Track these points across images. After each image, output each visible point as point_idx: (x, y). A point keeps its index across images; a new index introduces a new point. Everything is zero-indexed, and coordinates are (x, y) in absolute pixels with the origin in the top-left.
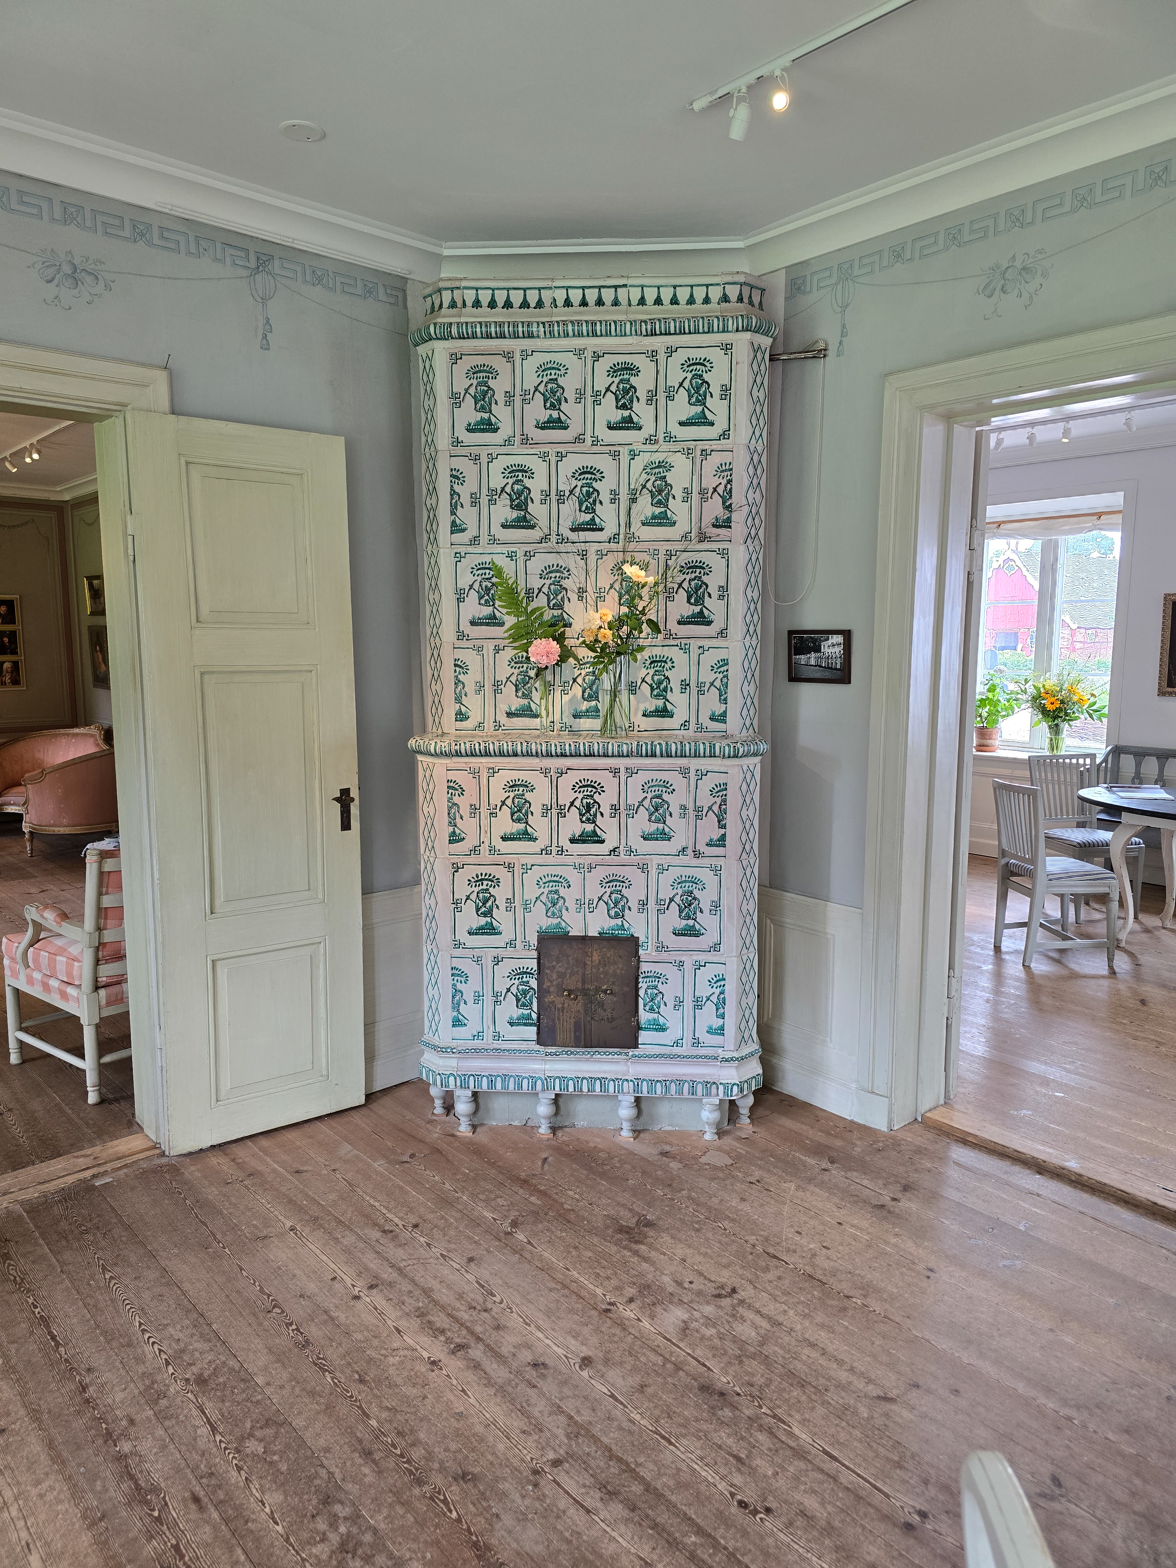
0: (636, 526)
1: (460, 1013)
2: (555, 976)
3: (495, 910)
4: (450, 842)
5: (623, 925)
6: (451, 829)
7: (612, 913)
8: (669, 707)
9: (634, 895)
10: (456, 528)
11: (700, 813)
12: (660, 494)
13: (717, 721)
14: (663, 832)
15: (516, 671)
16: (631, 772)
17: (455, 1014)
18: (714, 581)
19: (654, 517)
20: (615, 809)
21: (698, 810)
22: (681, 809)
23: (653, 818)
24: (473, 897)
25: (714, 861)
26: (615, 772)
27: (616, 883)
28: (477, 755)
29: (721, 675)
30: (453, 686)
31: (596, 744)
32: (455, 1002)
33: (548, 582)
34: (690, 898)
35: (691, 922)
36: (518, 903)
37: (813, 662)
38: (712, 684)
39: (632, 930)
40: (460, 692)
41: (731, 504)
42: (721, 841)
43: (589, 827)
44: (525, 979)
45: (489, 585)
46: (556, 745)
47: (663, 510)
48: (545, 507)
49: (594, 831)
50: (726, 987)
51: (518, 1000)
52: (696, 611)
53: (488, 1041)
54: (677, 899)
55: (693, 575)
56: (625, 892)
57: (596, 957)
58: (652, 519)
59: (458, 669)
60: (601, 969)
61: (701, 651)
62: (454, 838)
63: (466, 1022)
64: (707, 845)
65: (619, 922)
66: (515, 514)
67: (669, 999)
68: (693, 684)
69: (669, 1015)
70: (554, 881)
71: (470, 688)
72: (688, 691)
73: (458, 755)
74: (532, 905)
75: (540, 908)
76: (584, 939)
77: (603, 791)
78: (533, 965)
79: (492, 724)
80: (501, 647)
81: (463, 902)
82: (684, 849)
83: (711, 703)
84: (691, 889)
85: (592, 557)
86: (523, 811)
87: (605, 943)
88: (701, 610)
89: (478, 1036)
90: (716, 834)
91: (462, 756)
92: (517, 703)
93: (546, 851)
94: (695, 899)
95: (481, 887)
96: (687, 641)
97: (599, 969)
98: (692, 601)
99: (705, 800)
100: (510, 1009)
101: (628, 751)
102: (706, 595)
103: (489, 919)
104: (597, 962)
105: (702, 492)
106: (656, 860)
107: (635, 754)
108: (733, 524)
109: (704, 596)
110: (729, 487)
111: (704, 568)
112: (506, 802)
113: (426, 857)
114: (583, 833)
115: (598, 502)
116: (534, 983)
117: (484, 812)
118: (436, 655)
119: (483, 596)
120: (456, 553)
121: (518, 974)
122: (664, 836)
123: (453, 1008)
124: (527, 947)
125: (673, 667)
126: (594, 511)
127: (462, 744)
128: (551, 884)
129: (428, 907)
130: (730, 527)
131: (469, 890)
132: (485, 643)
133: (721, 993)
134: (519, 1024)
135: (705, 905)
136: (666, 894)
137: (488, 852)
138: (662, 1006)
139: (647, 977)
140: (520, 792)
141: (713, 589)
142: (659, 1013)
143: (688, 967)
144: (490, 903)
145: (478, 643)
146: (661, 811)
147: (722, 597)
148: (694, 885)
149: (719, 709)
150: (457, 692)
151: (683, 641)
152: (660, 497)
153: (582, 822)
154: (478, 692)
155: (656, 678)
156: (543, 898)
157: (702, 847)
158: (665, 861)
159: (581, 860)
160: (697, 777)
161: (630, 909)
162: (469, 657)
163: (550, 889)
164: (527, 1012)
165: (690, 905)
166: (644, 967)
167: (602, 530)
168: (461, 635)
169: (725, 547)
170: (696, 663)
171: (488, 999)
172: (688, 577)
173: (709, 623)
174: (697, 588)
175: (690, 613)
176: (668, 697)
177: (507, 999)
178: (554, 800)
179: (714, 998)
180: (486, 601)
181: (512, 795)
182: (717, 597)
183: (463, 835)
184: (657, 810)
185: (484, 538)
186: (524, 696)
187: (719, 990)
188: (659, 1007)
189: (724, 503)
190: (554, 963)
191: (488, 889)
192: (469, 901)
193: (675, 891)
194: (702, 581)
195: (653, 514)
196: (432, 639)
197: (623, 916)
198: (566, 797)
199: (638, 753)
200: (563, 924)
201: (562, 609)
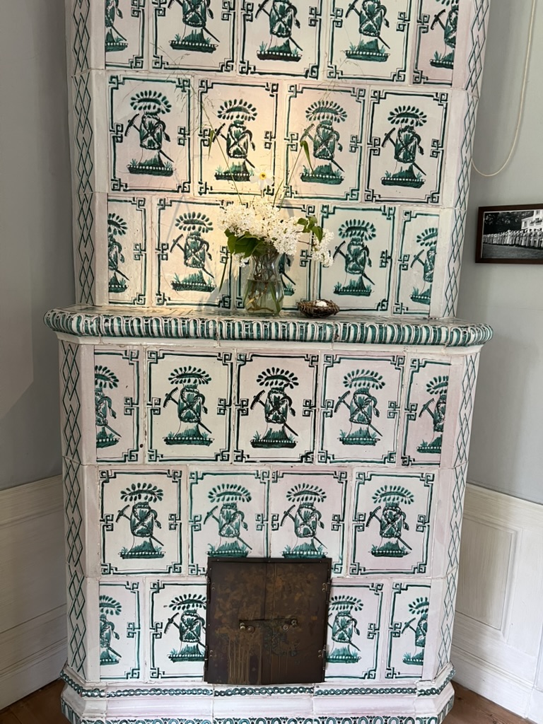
0: (339, 57)
1: (110, 649)
2: (228, 605)
3: (155, 528)
4: (99, 445)
5: (313, 544)
6: (100, 429)
7: (301, 530)
8: (366, 283)
9: (327, 510)
10: (113, 44)
11: (413, 413)
12: (371, 18)
13: (420, 301)
14: (367, 435)
15: (186, 233)
16: (332, 361)
17: (105, 649)
18: (427, 134)
19: (361, 48)
20: (310, 406)
21: (411, 408)
22: (390, 407)
23: (356, 418)
24: (128, 512)
25: (426, 470)
26: (312, 360)
27: (307, 496)
28: (135, 336)
29: (428, 248)
30: (107, 249)
31: (292, 327)
32: (104, 636)
33: (229, 122)
34: (394, 513)
35: (393, 540)
36: (185, 519)
37: (508, 241)
38: (417, 258)
39: (324, 550)
40: (116, 256)
41: (454, 38)
42: (436, 447)
43: (277, 428)
44: (191, 608)
45: (155, 122)
46: (240, 325)
47: (373, 39)
48: (228, 24)
49: (283, 432)
50: (429, 613)
51: (182, 632)
52: (404, 170)
53: (145, 679)
54: (379, 514)
55: (404, 125)
56: (317, 505)
57: (279, 583)
58: (359, 50)
59: (113, 227)
60: (285, 597)
61: (407, 217)
62: (105, 441)
63: (118, 658)
64: (419, 450)
65: (308, 540)
66: (189, 30)
67: (363, 627)
68: (395, 256)
69: (362, 645)
70: (230, 493)
71: (128, 251)
72: (389, 265)
73: (109, 335)
74: (202, 522)
75: (212, 526)
76: (267, 562)
77: (297, 384)
78: (202, 591)
79: (155, 298)
80: (168, 202)
81: (115, 518)
82: (391, 455)
83: (413, 279)
84: (396, 501)
85: (284, 93)
86: (195, 407)
87: (291, 566)
88: (411, 168)
89: (134, 673)
90: (430, 437)
91: (115, 336)
92: (186, 273)
93: (222, 456)
94: (400, 513)
95: (138, 501)
96: (392, 205)
97: (282, 597)
98: (401, 156)
99: (420, 396)
100: (172, 641)
101: (332, 335)
102: (418, 150)
103: (147, 539)
104: (280, 589)
105: (422, 20)
106: (357, 468)
107: (339, 338)
108: (455, 64)
109: (414, 151)
110: (454, 15)
111: (417, 117)
112: (174, 396)
113: (68, 461)
114: (269, 434)
115: (294, 22)
116: (202, 613)
117: (144, 409)
118: (85, 210)
119: (147, 136)
120: (112, 77)
121: (183, 603)
122: (367, 439)
123: (102, 643)
124: (194, 572)
125: (374, 235)
126: (289, 34)
127: (115, 320)
128: (227, 497)
129: (71, 522)
130: (451, 67)
131: (122, 504)
132: (148, 196)
133: (423, 619)
134: (182, 659)
135: (412, 521)
136: (366, 507)
137: (147, 458)
138: (354, 634)
139: (339, 603)
140: (192, 383)
141: (426, 144)
142: (350, 642)
143: (387, 591)
144: (149, 520)
145: (139, 195)
146: (366, 409)
147: (434, 154)
148: (401, 498)
149: (422, 287)
150: (112, 254)
151: (388, 205)
152: (370, 22)
153: (268, 421)
154: (138, 257)
155: (353, 248)
156: (217, 513)
157: (412, 453)
158: (367, 469)
159: (265, 468)
160: (413, 369)
161: (322, 525)
162: (128, 213)
163: (225, 502)
164: (192, 645)
165: (394, 521)
166: (336, 592)
167: (297, 59)
168: (117, 185)
169: (445, 91)
170: (401, 232)
171: (146, 632)
172: (398, 127)
173: (419, 184)
174: (408, 141)
175: (397, 171)
176: (366, 271)
177: (168, 631)
178: (234, 394)
179: (414, 625)
180: (150, 142)
181: (180, 387)
182: (430, 153)
183: (116, 437)
184: (360, 407)
185: (149, 60)
186: (195, 264)
187: (420, 615)
188: (350, 636)
189: (446, 36)
190: (228, 591)
191: (147, 503)
192: (122, 517)
193: (378, 504)
194: (414, 133)
195: (362, 42)
196: (82, 189)
197: (314, 534)
198: (250, 389)
199: (343, 338)
200: (241, 544)
201: (245, 157)
